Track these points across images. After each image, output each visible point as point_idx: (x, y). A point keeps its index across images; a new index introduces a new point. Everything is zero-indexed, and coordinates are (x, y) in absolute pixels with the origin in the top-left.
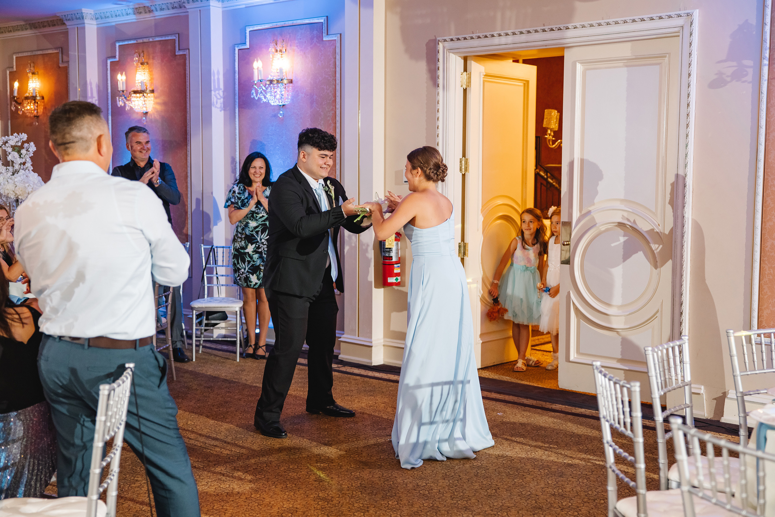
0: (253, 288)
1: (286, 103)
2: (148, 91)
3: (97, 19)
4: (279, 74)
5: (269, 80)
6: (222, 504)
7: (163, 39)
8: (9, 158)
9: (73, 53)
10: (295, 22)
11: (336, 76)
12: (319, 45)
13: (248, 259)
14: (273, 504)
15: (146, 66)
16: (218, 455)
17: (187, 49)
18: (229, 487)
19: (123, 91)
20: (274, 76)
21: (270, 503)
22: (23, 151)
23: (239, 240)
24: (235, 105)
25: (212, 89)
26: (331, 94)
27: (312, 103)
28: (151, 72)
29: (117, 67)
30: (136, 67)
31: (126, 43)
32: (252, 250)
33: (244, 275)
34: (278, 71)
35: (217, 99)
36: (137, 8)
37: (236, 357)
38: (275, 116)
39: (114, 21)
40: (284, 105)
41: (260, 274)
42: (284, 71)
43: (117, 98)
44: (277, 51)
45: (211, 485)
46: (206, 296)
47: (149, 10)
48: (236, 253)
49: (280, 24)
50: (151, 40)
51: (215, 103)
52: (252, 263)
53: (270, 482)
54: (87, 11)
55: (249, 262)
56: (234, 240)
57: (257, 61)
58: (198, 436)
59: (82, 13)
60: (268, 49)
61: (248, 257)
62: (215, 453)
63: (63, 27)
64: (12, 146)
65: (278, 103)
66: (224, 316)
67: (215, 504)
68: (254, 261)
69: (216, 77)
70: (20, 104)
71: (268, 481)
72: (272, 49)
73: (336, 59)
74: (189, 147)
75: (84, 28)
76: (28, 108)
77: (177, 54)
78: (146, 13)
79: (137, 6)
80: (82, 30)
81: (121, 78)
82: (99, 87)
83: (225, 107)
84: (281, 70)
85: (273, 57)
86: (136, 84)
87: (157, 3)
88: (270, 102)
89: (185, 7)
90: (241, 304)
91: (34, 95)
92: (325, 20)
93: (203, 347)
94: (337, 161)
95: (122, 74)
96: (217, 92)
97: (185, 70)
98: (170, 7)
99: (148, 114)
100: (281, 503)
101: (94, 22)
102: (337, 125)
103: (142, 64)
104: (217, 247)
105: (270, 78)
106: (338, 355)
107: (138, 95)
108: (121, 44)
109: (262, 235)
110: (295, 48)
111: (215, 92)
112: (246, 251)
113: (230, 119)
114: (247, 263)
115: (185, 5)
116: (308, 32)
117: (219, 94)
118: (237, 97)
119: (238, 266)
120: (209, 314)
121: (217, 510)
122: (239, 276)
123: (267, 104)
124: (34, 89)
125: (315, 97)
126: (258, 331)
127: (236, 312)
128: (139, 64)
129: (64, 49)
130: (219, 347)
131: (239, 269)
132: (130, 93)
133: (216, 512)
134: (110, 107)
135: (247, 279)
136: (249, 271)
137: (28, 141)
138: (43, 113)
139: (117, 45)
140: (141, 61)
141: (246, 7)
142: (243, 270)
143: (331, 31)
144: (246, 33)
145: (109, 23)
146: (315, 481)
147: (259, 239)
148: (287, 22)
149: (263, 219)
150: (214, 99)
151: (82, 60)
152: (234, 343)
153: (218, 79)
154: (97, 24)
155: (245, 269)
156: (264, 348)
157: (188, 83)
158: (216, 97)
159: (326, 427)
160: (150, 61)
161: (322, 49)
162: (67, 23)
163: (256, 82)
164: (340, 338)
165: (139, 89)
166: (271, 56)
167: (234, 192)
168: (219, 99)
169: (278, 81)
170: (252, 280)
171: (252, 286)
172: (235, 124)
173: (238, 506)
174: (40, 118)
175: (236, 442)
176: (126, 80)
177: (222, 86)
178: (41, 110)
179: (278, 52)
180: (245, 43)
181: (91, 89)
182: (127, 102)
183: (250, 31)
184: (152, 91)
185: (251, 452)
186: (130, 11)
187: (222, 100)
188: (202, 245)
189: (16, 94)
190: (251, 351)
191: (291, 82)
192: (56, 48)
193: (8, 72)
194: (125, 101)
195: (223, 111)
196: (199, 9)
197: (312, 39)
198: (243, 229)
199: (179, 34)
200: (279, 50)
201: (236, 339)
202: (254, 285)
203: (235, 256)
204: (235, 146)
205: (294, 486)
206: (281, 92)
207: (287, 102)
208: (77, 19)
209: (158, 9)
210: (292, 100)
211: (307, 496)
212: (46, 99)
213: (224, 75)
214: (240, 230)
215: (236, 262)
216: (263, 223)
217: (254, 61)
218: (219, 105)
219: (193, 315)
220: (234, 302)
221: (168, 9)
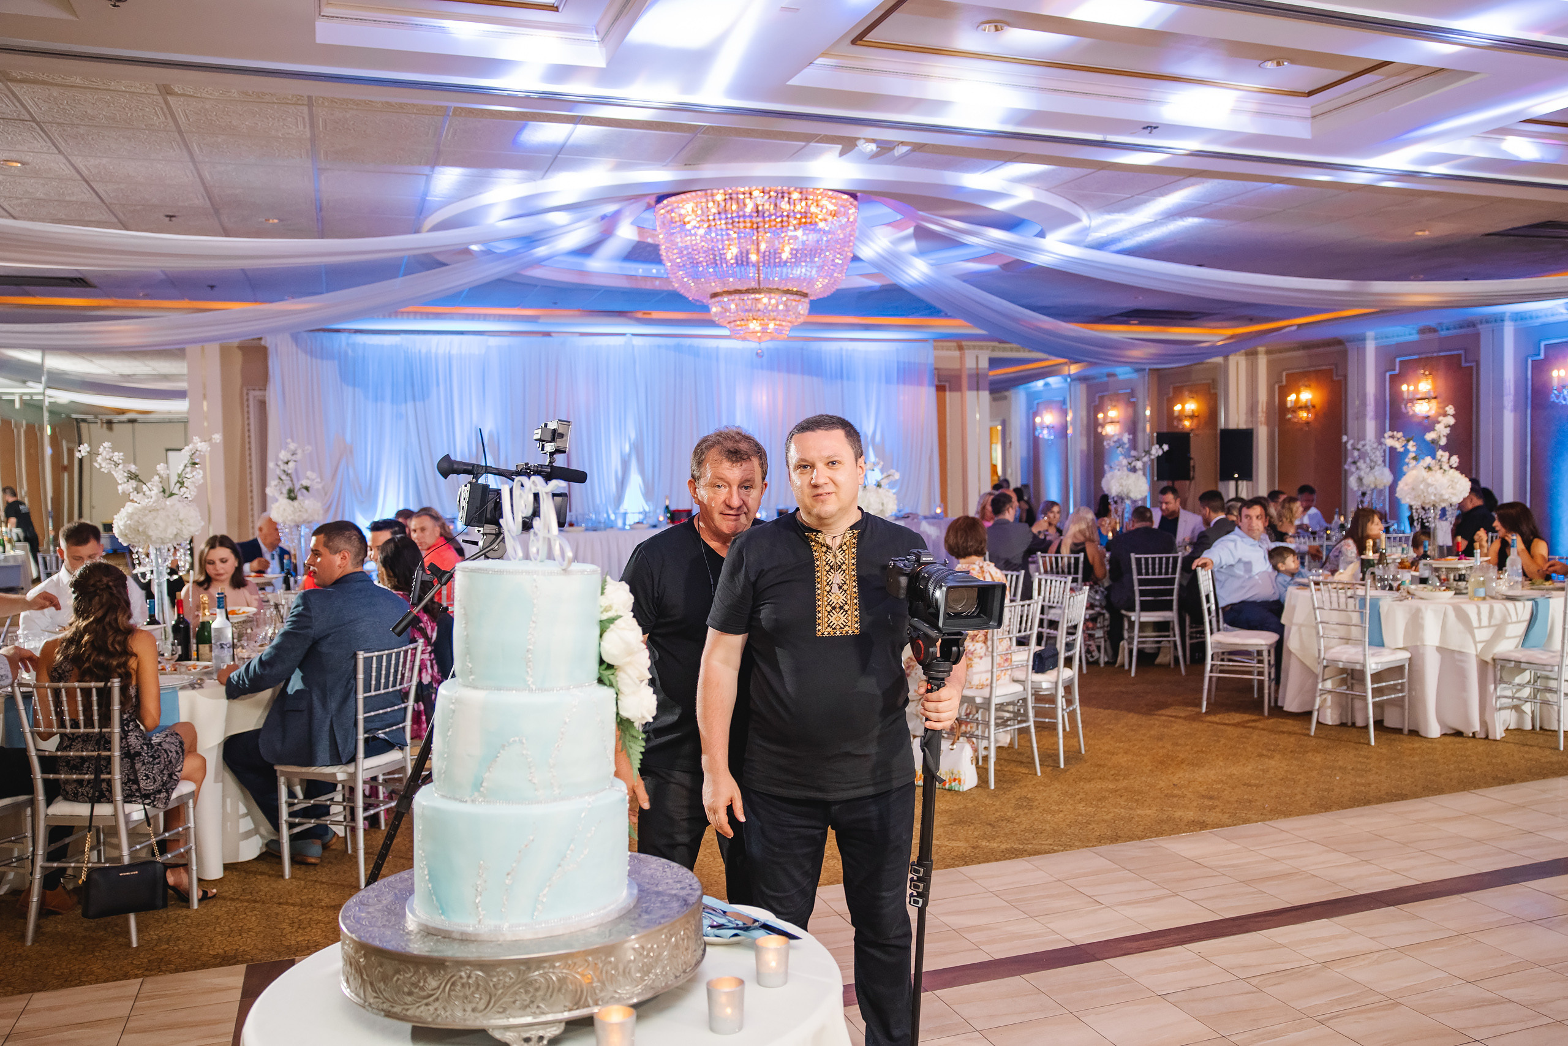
2: (1429, 398)
3: (1379, 339)
7: (1448, 353)
9: (1352, 369)
15: (1429, 377)
17: (1475, 362)
19: (1406, 397)
24: (1526, 408)
25: (1504, 393)
28: (1434, 381)
29: (1396, 380)
30: (1418, 378)
31: (1408, 358)
35: (1508, 402)
36: (1420, 330)
39: (1393, 341)
43: (1399, 405)
47: (1434, 330)
50: (1435, 355)
51: (1506, 405)
54: (1370, 334)
57: (1559, 370)
59: (1364, 336)
63: (1343, 346)
69: (1508, 384)
70: (1292, 413)
74: (1474, 445)
76: (1299, 415)
77: (1464, 366)
78: (1430, 332)
79: (1422, 328)
80: (1361, 350)
82: (1377, 397)
83: (1515, 409)
86: (1420, 393)
91: (1307, 405)
95: (1408, 385)
96: (1508, 397)
97: (1471, 379)
101: (1375, 342)
103: (1426, 375)
107: (1421, 401)
108: (1402, 359)
113: (1520, 418)
115: (1477, 325)
117: (1510, 398)
118: (1529, 401)
124: (1307, 401)
128: (1424, 376)
129: (1337, 365)
132: (1414, 400)
134: (1388, 412)
138: (1316, 419)
139: (1398, 360)
140: (1424, 373)
141: (1541, 326)
144: (1540, 346)
145: (1389, 342)
153: (1511, 386)
154: (1378, 344)
157: (1474, 390)
160: (1434, 373)
162: (1348, 344)
163: (1554, 387)
165: (1422, 396)
168: (1510, 403)
172: (1526, 423)
174: (1314, 423)
177: (1512, 391)
178: (1314, 417)
180: (1539, 354)
181: (1369, 399)
183: (1545, 345)
184: (1435, 398)
186: (1414, 331)
187: (1513, 403)
189: (1288, 405)
192: (1333, 365)
193: (1277, 387)
195: (1514, 413)
196: (1492, 329)
199: (1467, 349)
208: (1358, 340)
209: (1444, 328)
213: (1516, 383)
217: (1551, 369)
218: (1510, 408)
221: (1455, 328)
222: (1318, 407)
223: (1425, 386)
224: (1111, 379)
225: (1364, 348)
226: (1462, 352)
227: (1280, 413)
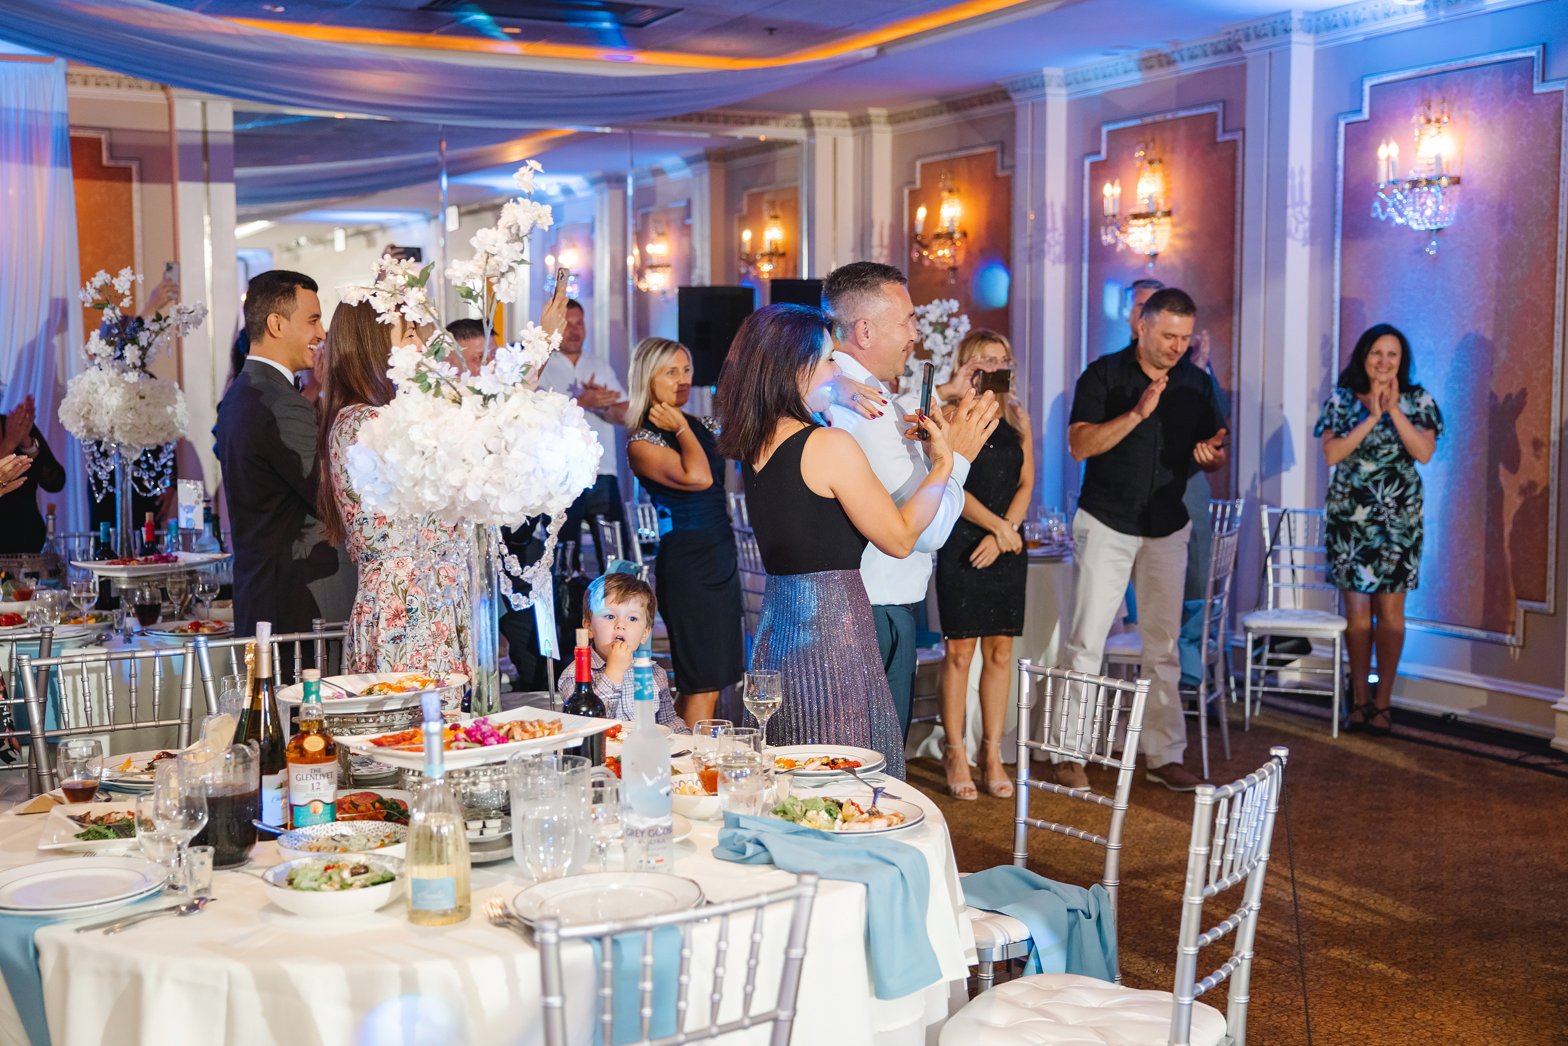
0: (1365, 592)
1: (1445, 225)
2: (1159, 214)
3: (1068, 84)
4: (1433, 167)
5: (1409, 182)
6: (1357, 1024)
7: (1194, 112)
8: (927, 345)
9: (1024, 150)
10: (1472, 61)
11: (1559, 165)
12: (1522, 103)
13: (1355, 534)
14: (1465, 1039)
15: (1156, 165)
16: (1329, 924)
17: (1237, 130)
18: (1364, 991)
19: (1114, 216)
20: (1422, 172)
21: (1458, 1036)
22: (949, 332)
23: (1339, 497)
24: (1334, 233)
25: (1289, 202)
26: (1546, 203)
27: (1502, 222)
28: (1166, 177)
29: (1102, 171)
30: (1140, 169)
31: (1121, 125)
32: (1364, 517)
33: (1347, 566)
34: (1433, 161)
35: (1298, 222)
36: (1143, 60)
37: (1331, 727)
38: (1420, 251)
39: (1099, 87)
40: (1439, 230)
41: (1380, 565)
42: (1444, 160)
43: (1103, 230)
44: (1429, 121)
45: (1326, 983)
46: (1270, 606)
47: (1167, 61)
48: (1331, 522)
49: (1436, 68)
50: (1169, 116)
51: (1293, 230)
52: (1364, 543)
53: (1449, 992)
54: (1053, 72)
55: (1357, 541)
56: (1329, 497)
57: (1388, 144)
58: (1283, 881)
59: (1042, 76)
60: (1411, 117)
61: (1355, 530)
62: (1321, 918)
63: (1007, 104)
64: (931, 324)
65: (1428, 226)
66: (1302, 646)
67: (1343, 1023)
68: (1368, 540)
69: (1297, 180)
70: (926, 247)
71: (1444, 989)
72: (1418, 118)
73: (1560, 128)
74: (1236, 318)
75: (1044, 104)
76: (940, 253)
77: (1219, 139)
78: (1161, 65)
79: (1146, 55)
80: (1040, 108)
81: (1110, 191)
82: (1066, 210)
83: (1313, 238)
84: (1438, 159)
85: (1421, 134)
86: (1138, 203)
87: (1184, 46)
88: (1410, 223)
89: (1239, 49)
90: (1343, 625)
91: (951, 230)
92: (1538, 53)
93: (1263, 704)
94: (1556, 340)
95: (1113, 184)
96: (1298, 209)
97: (1234, 169)
98: (1209, 50)
99: (1159, 258)
100: (1482, 1039)
101: (1063, 91)
102: (1559, 265)
103: (1151, 162)
104: (1295, 512)
105: (1413, 175)
106: (1548, 737)
107: (1141, 222)
108: (1112, 127)
109: (1386, 487)
110: (1470, 113)
111: (1294, 208)
112: (1353, 518)
113: (1322, 259)
114: (1352, 543)
115: (1240, 44)
116: (1500, 80)
117: (1301, 213)
118: (1339, 218)
119: (1336, 547)
120: (1277, 640)
121: (1347, 1035)
122: (1335, 566)
123: (1405, 229)
124: (952, 221)
125: (1510, 209)
126: (1373, 679)
127: (1334, 640)
128: (1146, 163)
129: (1006, 146)
130: (1293, 705)
131: (1336, 554)
132: (1126, 219)
133: (1346, 1039)
134: (1086, 246)
135: (1352, 574)
136: (1358, 558)
137: (957, 315)
138: (966, 262)
139: (1105, 130)
140: (1148, 157)
141: (1365, 40)
142: (1344, 556)
143: (1552, 73)
144: (1362, 91)
145: (1089, 90)
146: (1549, 1001)
147: (1379, 497)
148: (1453, 63)
149: (1391, 457)
150: (1291, 224)
151: (1039, 162)
152: (1328, 701)
153: (1301, 184)
154: (1069, 95)
155: (1349, 554)
156: (1387, 713)
157: (1239, 196)
158: (1296, 219)
159: (1551, 888)
160: (1167, 158)
161: (1531, 111)
162: (1015, 97)
163: (1382, 186)
164: (1555, 703)
165: (1144, 210)
166: (1417, 133)
167: (1332, 405)
168: (1302, 223)
169: (1429, 182)
170: (1363, 576)
171: (1363, 588)
172: (1333, 270)
173: (1390, 1033)
174: (960, 270)
175: (1362, 901)
176: (1122, 195)
177: (1308, 197)
178: (961, 258)
179: (1433, 123)
181: (1053, 214)
182: (1121, 237)
184: (1168, 214)
185: (1396, 924)
186: (1132, 65)
187: (1307, 225)
188: (1265, 507)
189: (919, 229)
190: (1358, 717)
191: (1457, 181)
192: (993, 144)
193: (906, 192)
194: (1117, 233)
195: (1307, 248)
196: (1267, 51)
197: (1508, 92)
198: (1348, 477)
199: (1224, 102)
200: (1433, 119)
201: (1330, 693)
202: (1368, 587)
203: (1330, 529)
204: (1332, 314)
205: (1502, 1005)
206: (1436, 203)
207: (1447, 223)
208: (1033, 87)
209: (1186, 54)
210: (1458, 217)
211: (1537, 1030)
212: (971, 236)
213: (1315, 174)
214: (1341, 478)
215: (1331, 539)
216: (1389, 465)
217: (1379, 144)
218: (1300, 235)
219: (1246, 641)
220: (1328, 620)
221: (1206, 55)
223: (1149, 187)
224: (660, 179)
225: (1044, 106)
226: (1216, 109)
227: (910, 248)
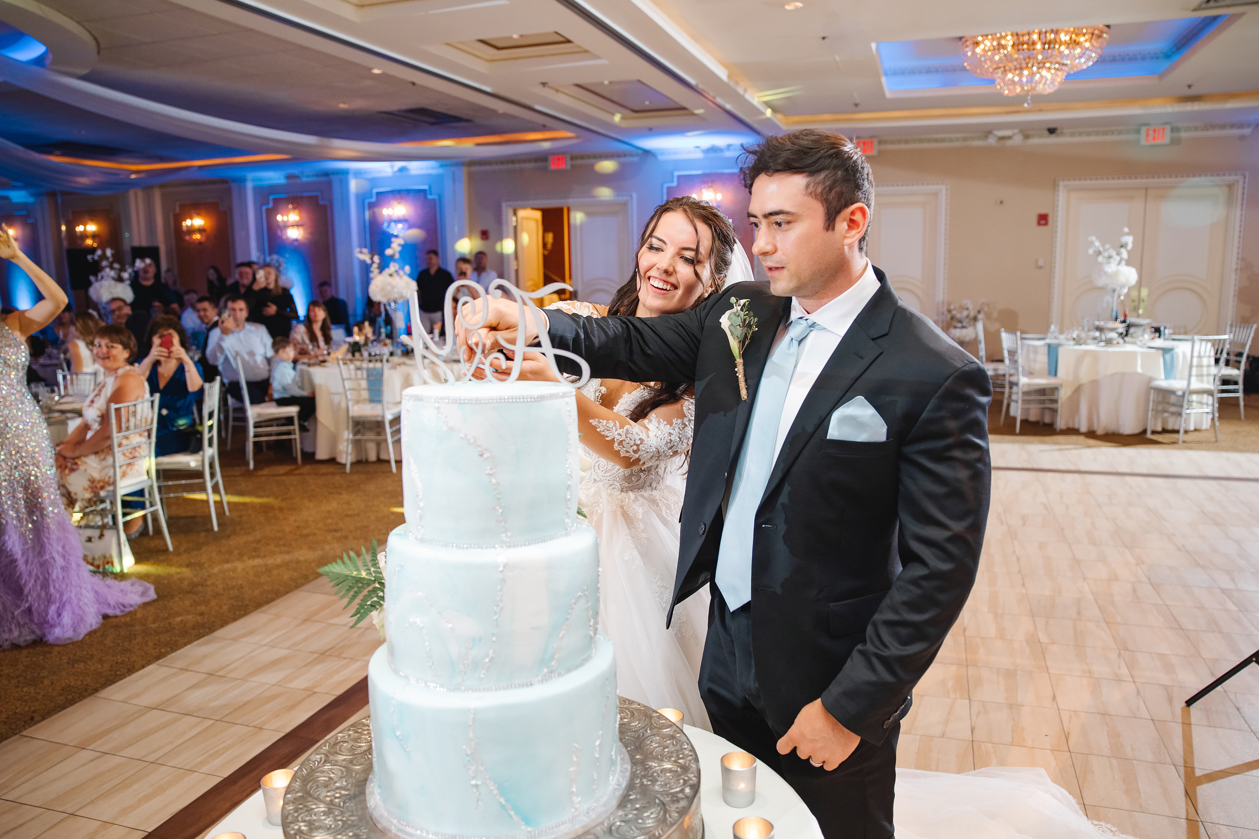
2: (297, 226)
3: (255, 180)
7: (309, 194)
15: (295, 210)
20: (396, 217)
29: (271, 211)
30: (288, 211)
31: (279, 196)
36: (287, 176)
39: (265, 183)
43: (275, 230)
47: (298, 178)
50: (299, 195)
54: (249, 177)
57: (383, 209)
59: (245, 177)
60: (390, 202)
63: (224, 185)
70: (188, 236)
77: (321, 203)
78: (294, 178)
79: (289, 174)
80: (243, 188)
82: (256, 223)
84: (399, 214)
85: (394, 207)
86: (289, 222)
89: (327, 176)
91: (199, 229)
97: (327, 213)
98: (316, 176)
99: (299, 240)
101: (254, 183)
105: (392, 219)
107: (292, 228)
108: (274, 197)
115: (330, 176)
124: (199, 226)
129: (223, 200)
134: (266, 236)
138: (208, 240)
139: (271, 197)
140: (292, 207)
144: (373, 193)
157: (331, 221)
160: (299, 208)
162: (232, 183)
163: (384, 220)
165: (292, 224)
169: (397, 220)
178: (205, 238)
180: (372, 198)
182: (284, 232)
183: (376, 192)
184: (300, 225)
186: (282, 177)
193: (171, 215)
196: (340, 179)
199: (323, 192)
200: (396, 203)
208: (242, 180)
209: (305, 176)
217: (380, 209)
221: (313, 177)
222: (208, 230)
223: (293, 217)
225: (245, 188)
226: (318, 194)
227: (179, 234)
